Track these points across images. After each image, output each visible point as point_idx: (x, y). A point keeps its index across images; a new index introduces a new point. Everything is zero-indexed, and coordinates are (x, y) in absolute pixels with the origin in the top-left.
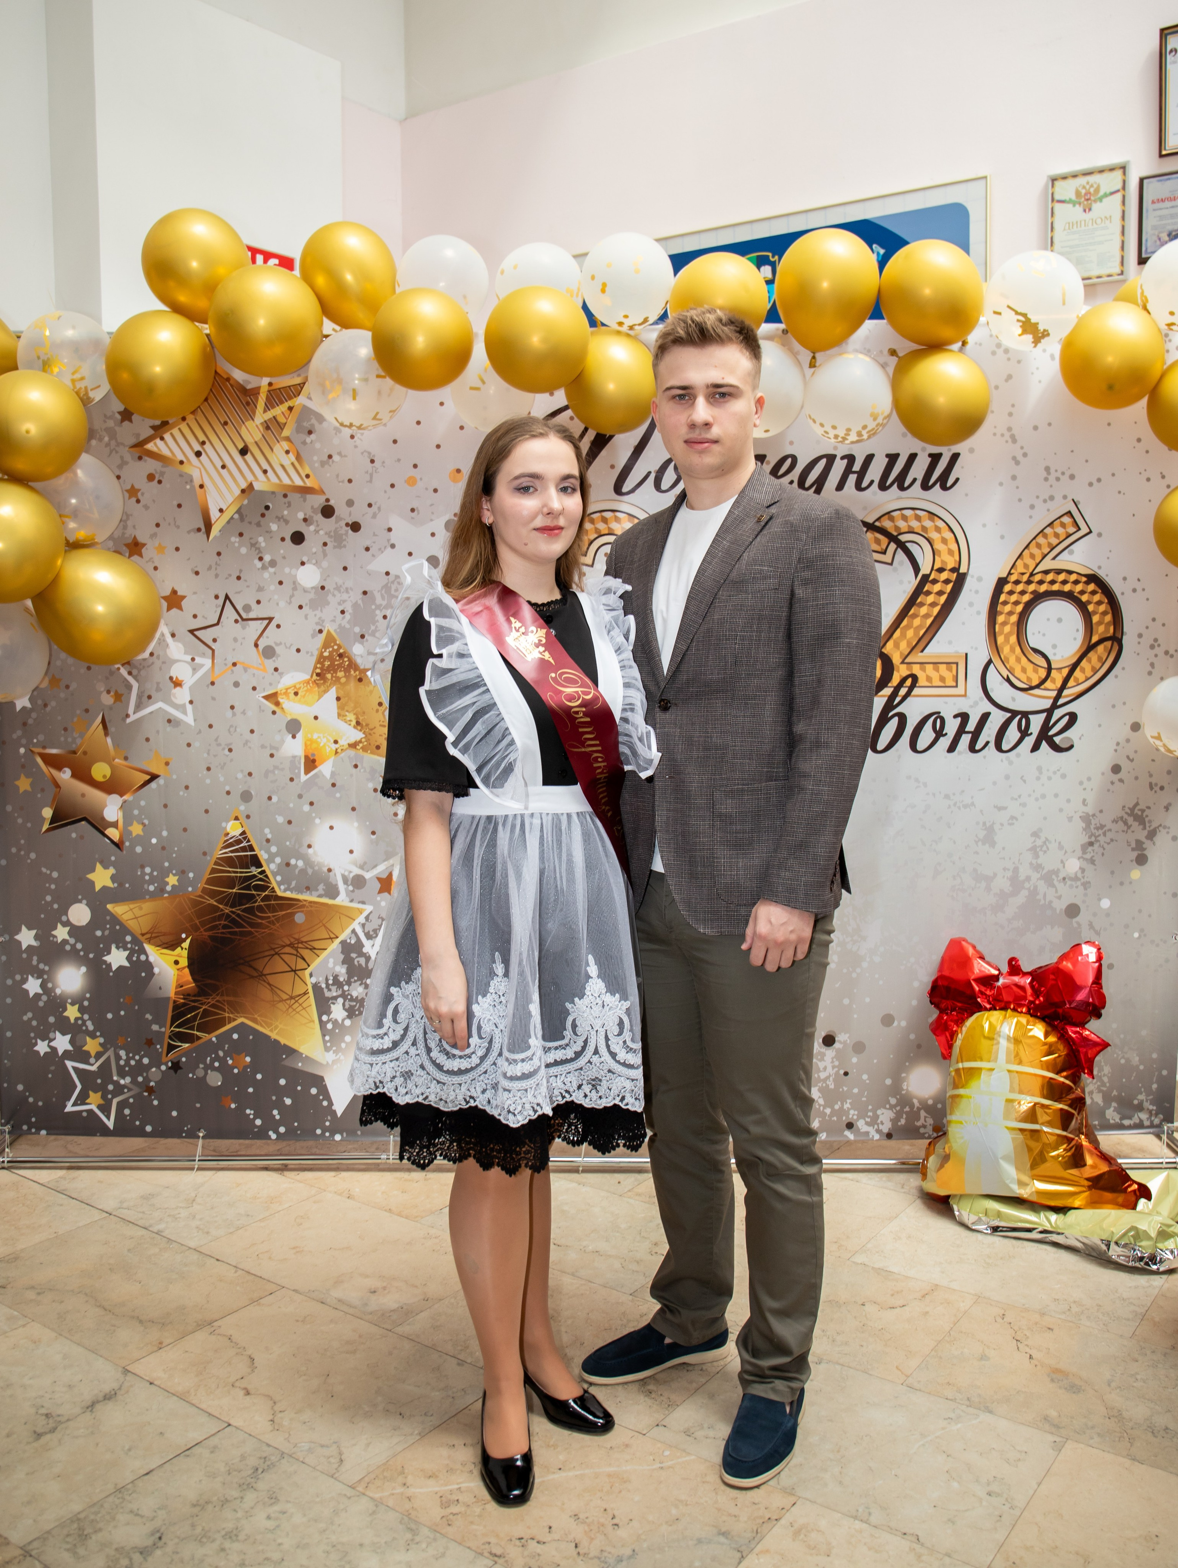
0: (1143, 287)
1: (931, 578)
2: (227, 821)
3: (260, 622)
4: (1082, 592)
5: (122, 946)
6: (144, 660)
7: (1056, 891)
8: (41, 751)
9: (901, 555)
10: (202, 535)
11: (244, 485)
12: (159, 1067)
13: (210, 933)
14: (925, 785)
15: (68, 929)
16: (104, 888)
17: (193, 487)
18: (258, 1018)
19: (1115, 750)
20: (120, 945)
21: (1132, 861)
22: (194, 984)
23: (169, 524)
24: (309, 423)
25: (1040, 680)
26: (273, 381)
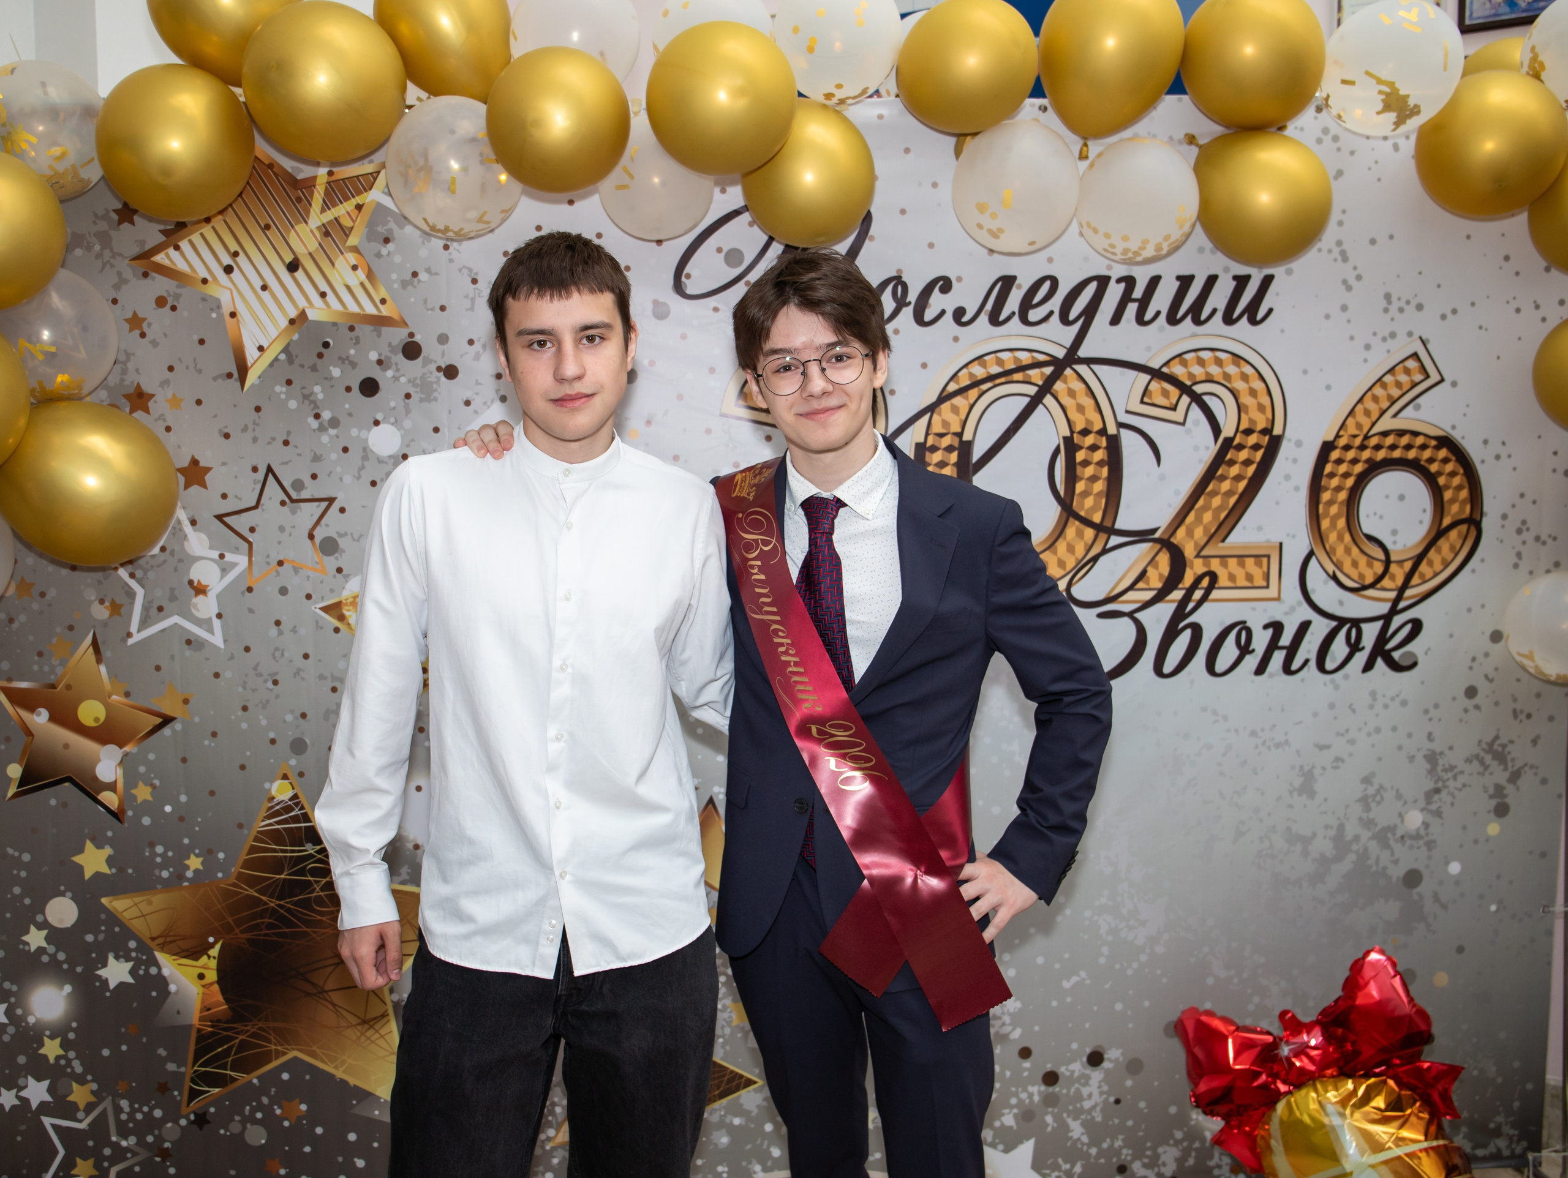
0: (1538, 49)
1: (1236, 442)
2: (272, 781)
3: (315, 504)
4: (1431, 460)
5: (123, 954)
6: (153, 556)
7: (1392, 854)
8: (6, 684)
9: (1196, 412)
10: (234, 383)
11: (293, 313)
12: (176, 1122)
13: (249, 936)
14: (1225, 718)
15: (45, 932)
16: (98, 875)
17: (221, 316)
18: (318, 1050)
19: (1471, 668)
20: (121, 953)
21: (1489, 812)
22: (226, 1007)
23: (187, 367)
24: (386, 228)
25: (1376, 577)
26: (335, 169)
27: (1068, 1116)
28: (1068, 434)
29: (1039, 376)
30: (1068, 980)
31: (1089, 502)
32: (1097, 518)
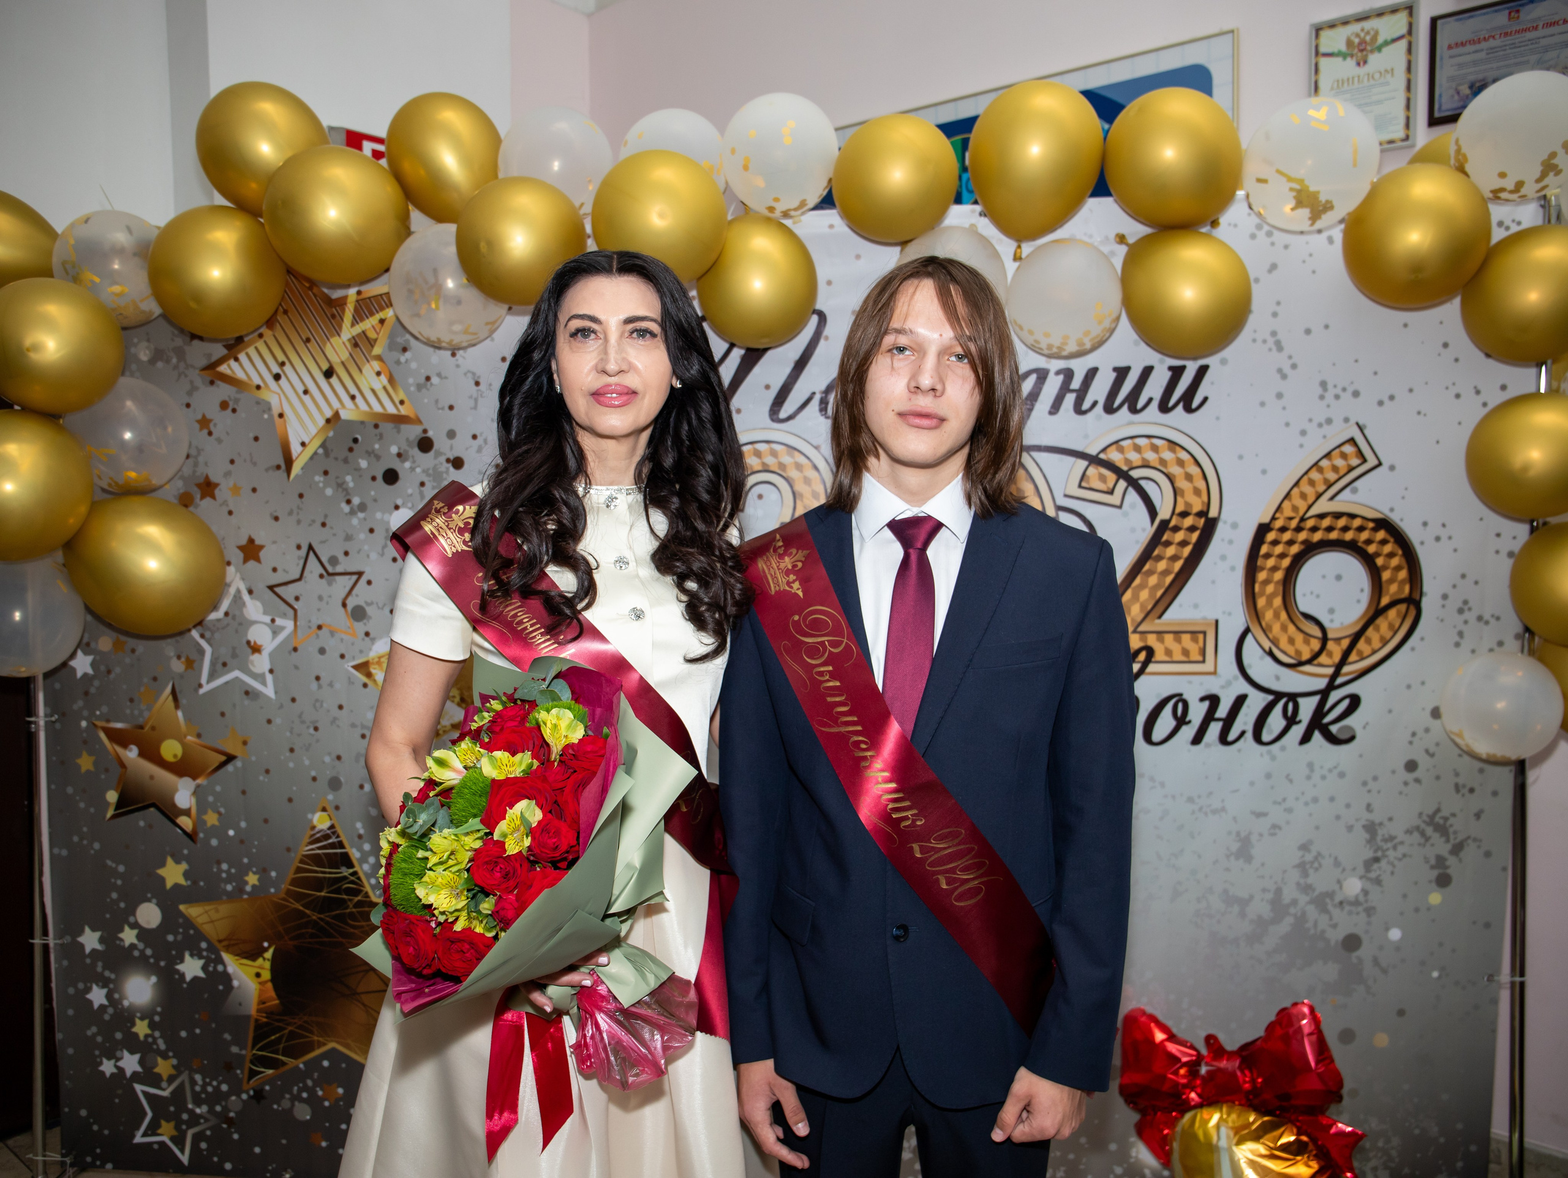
0: (1461, 143)
1: (1173, 523)
2: (314, 812)
3: (347, 577)
4: (1369, 542)
5: (197, 953)
6: (219, 620)
7: (1331, 919)
8: (104, 724)
9: (1133, 496)
10: (282, 473)
11: (329, 414)
12: (239, 1096)
13: (296, 943)
14: (1162, 785)
15: (135, 932)
16: (177, 886)
17: (271, 416)
18: (351, 1044)
19: (1411, 743)
20: (195, 952)
21: (1430, 882)
22: (277, 1002)
23: (245, 461)
24: (403, 340)
25: (1313, 653)
26: (363, 288)
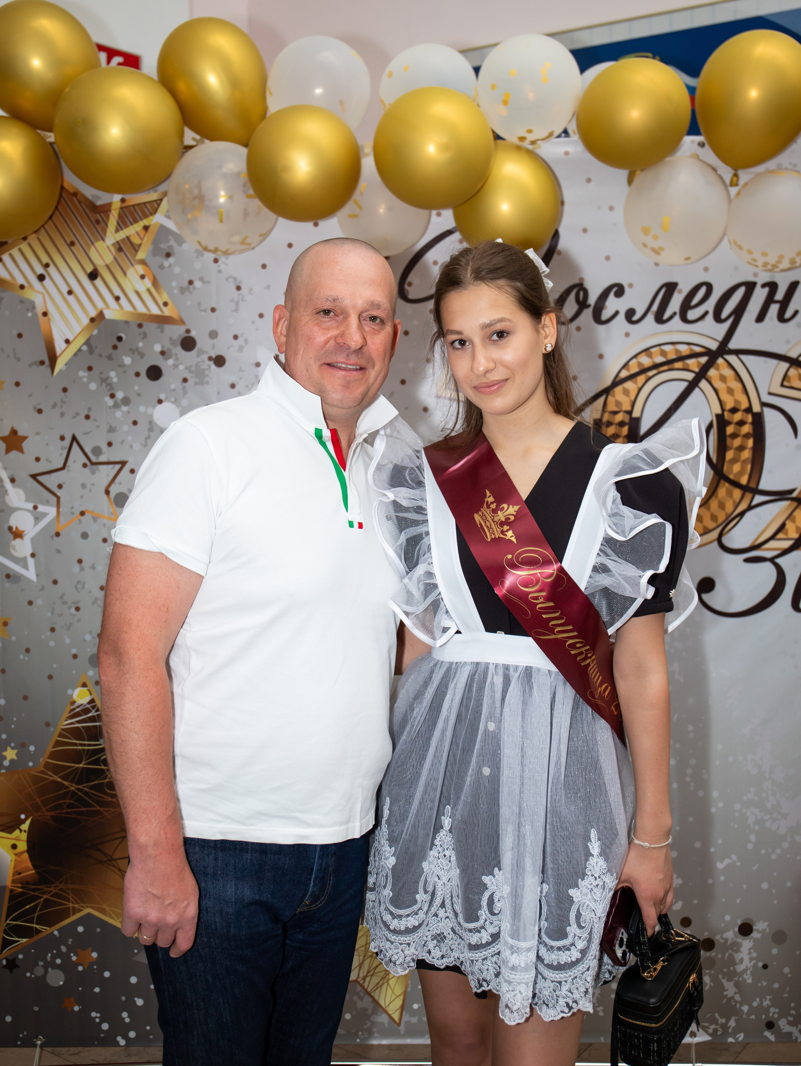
2: (74, 688)
3: (111, 466)
10: (46, 369)
11: (93, 313)
13: (53, 813)
17: (35, 315)
18: (107, 908)
22: (34, 871)
23: (8, 356)
24: (167, 245)
26: (127, 197)
27: (723, 978)
28: (719, 411)
29: (696, 365)
30: (722, 862)
31: (737, 468)
32: (744, 480)
